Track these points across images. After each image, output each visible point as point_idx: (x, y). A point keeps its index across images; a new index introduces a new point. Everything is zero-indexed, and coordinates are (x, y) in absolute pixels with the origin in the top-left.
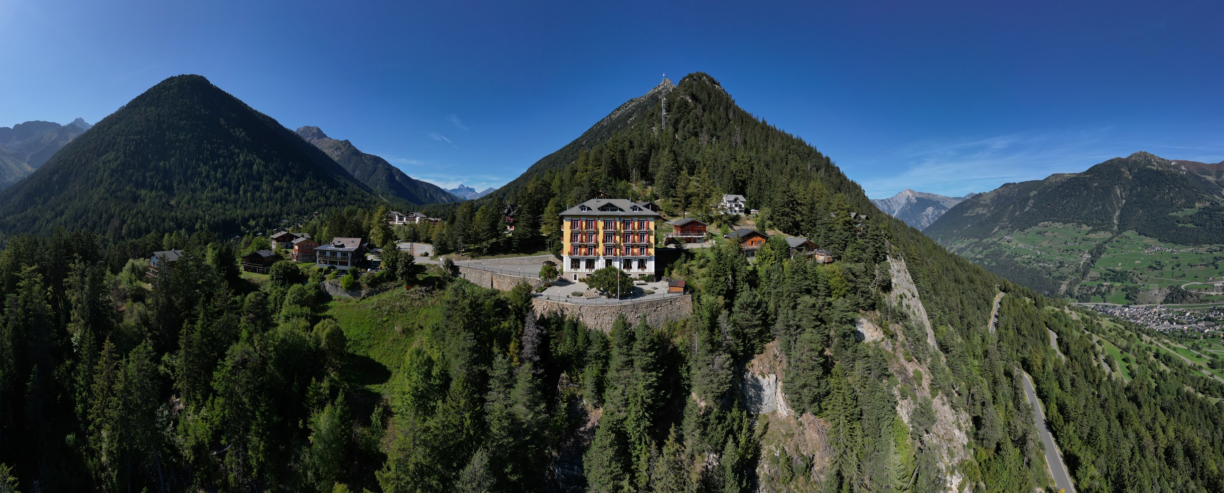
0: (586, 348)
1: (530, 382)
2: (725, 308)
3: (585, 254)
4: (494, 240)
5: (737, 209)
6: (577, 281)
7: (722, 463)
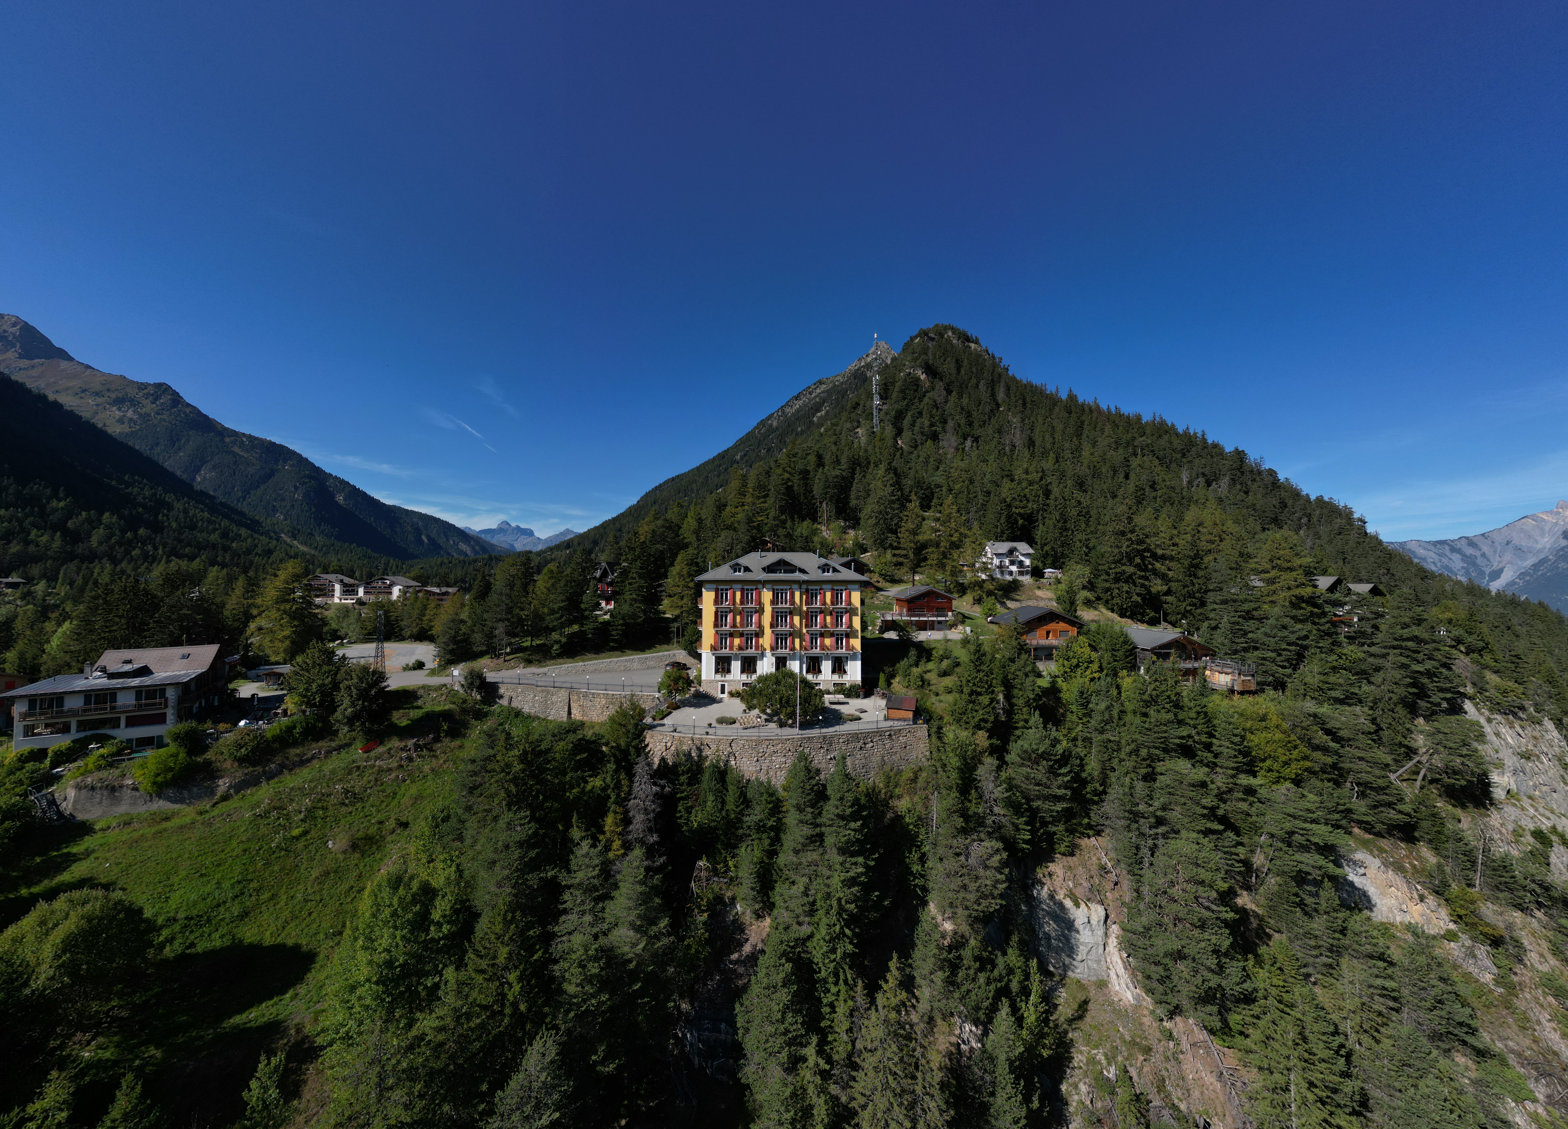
0: (741, 813)
1: (642, 883)
2: (991, 754)
3: (740, 648)
4: (576, 628)
5: (1014, 568)
6: (725, 696)
7: (988, 1046)
